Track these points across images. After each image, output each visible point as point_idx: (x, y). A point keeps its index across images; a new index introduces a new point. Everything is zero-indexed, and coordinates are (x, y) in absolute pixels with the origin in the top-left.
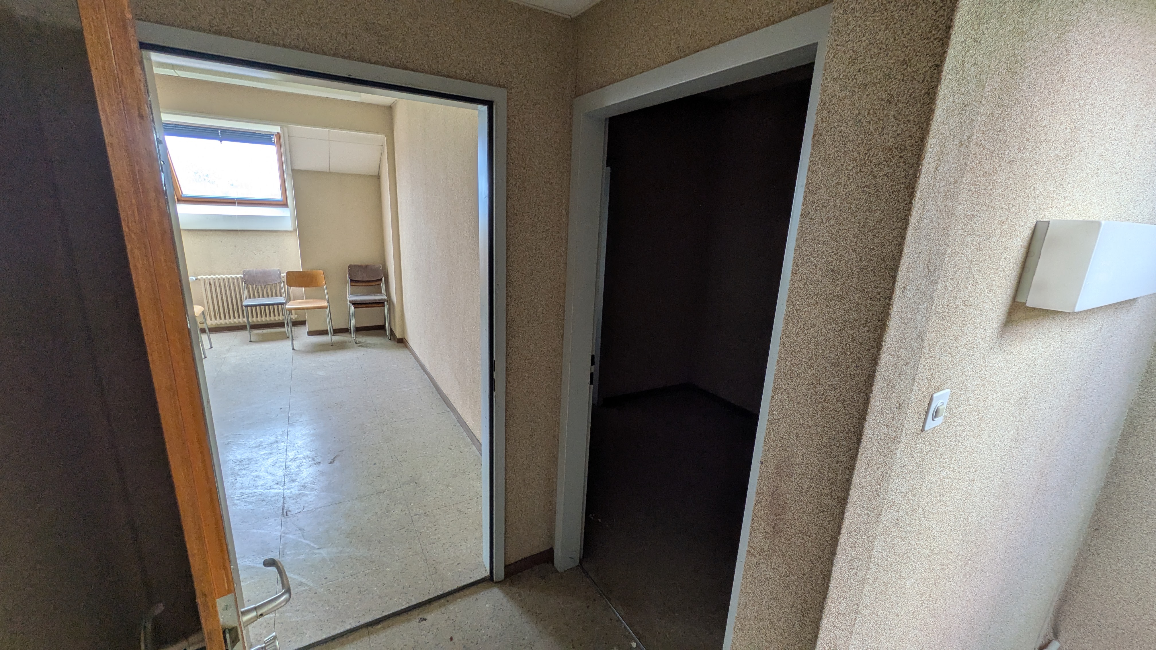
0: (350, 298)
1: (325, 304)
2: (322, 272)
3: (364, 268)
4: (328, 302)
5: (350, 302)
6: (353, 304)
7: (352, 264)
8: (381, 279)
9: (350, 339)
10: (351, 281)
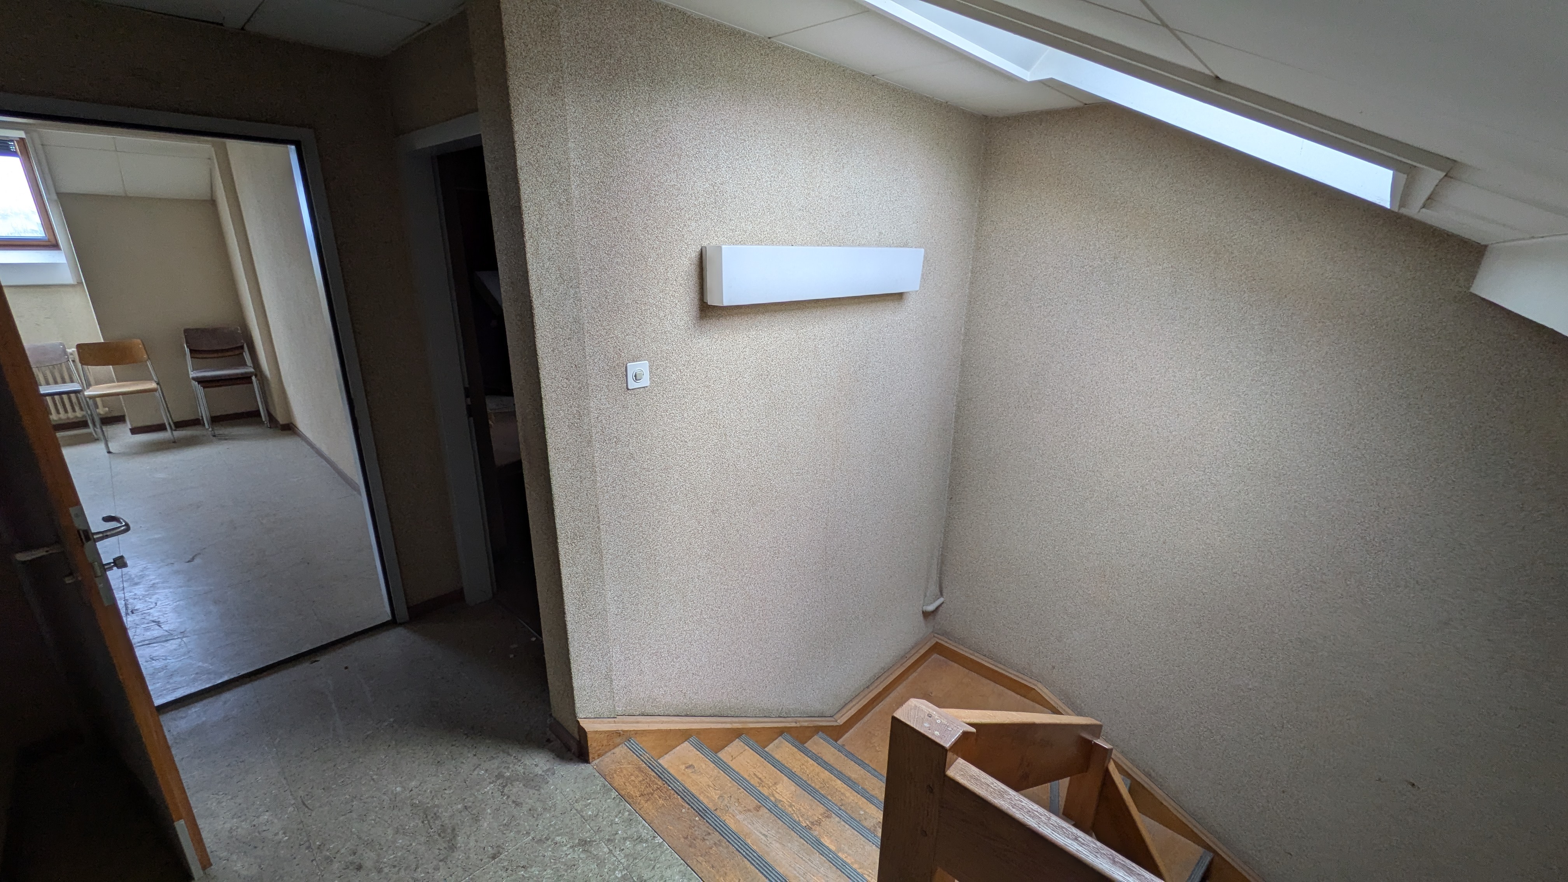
0: (192, 374)
1: (153, 385)
2: (139, 341)
3: (211, 332)
4: (158, 384)
5: (194, 379)
6: (199, 382)
7: (188, 327)
8: (242, 347)
9: (205, 432)
10: (191, 351)
